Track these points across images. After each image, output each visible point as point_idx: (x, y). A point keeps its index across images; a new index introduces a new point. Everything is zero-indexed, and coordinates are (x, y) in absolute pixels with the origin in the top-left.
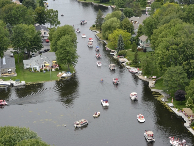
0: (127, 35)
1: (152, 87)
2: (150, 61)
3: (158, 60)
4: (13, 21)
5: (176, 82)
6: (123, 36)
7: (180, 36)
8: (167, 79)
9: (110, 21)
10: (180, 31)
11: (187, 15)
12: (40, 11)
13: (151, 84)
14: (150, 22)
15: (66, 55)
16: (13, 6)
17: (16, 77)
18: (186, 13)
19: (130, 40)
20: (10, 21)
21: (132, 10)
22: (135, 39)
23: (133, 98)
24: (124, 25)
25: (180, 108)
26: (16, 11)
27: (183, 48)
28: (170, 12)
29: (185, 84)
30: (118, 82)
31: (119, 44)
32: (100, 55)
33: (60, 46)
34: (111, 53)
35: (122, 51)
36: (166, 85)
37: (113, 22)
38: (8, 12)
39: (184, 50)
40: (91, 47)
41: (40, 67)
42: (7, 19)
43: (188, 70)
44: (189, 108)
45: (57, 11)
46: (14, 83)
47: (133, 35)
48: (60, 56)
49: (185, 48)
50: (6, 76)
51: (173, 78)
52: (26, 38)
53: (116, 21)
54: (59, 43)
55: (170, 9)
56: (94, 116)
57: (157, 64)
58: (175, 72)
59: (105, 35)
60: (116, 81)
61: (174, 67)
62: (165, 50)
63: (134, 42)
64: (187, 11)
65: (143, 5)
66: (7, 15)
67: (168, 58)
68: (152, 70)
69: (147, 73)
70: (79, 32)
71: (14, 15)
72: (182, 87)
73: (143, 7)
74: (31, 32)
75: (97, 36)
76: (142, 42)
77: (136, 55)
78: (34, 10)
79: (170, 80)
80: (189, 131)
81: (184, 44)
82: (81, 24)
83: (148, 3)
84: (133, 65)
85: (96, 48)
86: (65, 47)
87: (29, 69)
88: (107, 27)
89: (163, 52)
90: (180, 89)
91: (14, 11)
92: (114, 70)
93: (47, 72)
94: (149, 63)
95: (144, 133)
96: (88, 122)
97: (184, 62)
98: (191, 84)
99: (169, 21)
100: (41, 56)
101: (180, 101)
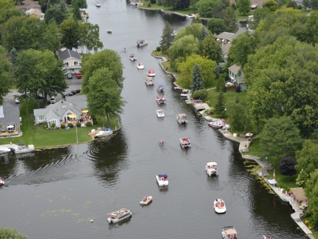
0: (208, 64)
1: (244, 151)
2: (242, 108)
3: (251, 107)
4: (23, 45)
5: (280, 144)
6: (203, 66)
7: (289, 66)
8: (265, 139)
9: (182, 41)
10: (289, 57)
11: (308, 29)
12: (69, 26)
13: (243, 146)
14: (243, 43)
15: (102, 101)
16: (22, 20)
17: (20, 139)
18: (307, 26)
19: (215, 73)
20: (17, 44)
21: (222, 22)
22: (223, 69)
23: (210, 171)
24: (204, 47)
25: (286, 188)
26: (27, 29)
27: (293, 86)
28: (279, 24)
29: (296, 147)
30: (189, 144)
31: (195, 80)
32: (163, 99)
33: (93, 85)
34: (182, 95)
35: (200, 91)
36: (265, 149)
37: (187, 42)
38: (15, 29)
39: (295, 90)
40: (150, 85)
41: (61, 121)
42: (13, 42)
43: (301, 122)
44: (301, 188)
45: (97, 26)
46: (16, 147)
47: (220, 64)
48: (92, 102)
49: (296, 86)
50: (5, 136)
51: (276, 137)
52: (39, 73)
53: (193, 40)
54: (92, 80)
55: (280, 18)
56: (141, 203)
57: (250, 113)
58: (279, 127)
59: (175, 64)
60: (185, 142)
61: (278, 118)
62: (262, 90)
63: (221, 75)
64: (308, 22)
65: (244, 13)
66: (12, 35)
67: (268, 103)
68: (244, 122)
69: (238, 127)
70: (134, 60)
71: (23, 34)
72: (291, 151)
73: (244, 15)
74: (48, 63)
75: (163, 67)
76: (234, 76)
77: (221, 98)
78: (58, 26)
79: (270, 141)
80: (299, 226)
81: (294, 79)
82: (138, 46)
83: (253, 9)
84: (215, 115)
85: (158, 87)
86: (100, 87)
87: (44, 125)
88: (177, 51)
89: (259, 93)
90: (288, 156)
91: (23, 28)
92: (184, 124)
93: (72, 128)
94: (240, 111)
95: (222, 232)
96: (131, 213)
97: (295, 110)
98: (305, 147)
99: (275, 40)
100: (62, 102)
101: (287, 175)
